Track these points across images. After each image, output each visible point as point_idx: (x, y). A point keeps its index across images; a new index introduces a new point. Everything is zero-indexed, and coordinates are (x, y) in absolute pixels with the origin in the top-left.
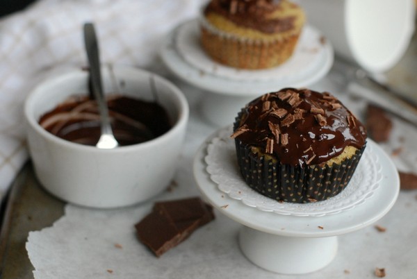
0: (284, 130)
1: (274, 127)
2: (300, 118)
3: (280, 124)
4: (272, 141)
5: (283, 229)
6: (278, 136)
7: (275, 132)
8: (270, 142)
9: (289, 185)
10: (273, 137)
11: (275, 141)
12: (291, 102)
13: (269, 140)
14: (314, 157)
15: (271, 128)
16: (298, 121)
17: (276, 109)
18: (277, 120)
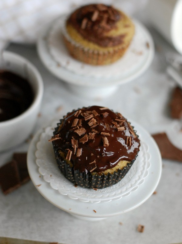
0: (80, 146)
1: (75, 142)
2: (93, 139)
3: (79, 140)
4: (71, 152)
5: (70, 209)
6: (75, 149)
7: (74, 146)
8: (70, 152)
9: (79, 180)
10: (72, 149)
11: (73, 152)
12: (90, 124)
13: (70, 151)
14: (96, 168)
15: (73, 143)
16: (90, 141)
17: (80, 127)
18: (77, 137)
